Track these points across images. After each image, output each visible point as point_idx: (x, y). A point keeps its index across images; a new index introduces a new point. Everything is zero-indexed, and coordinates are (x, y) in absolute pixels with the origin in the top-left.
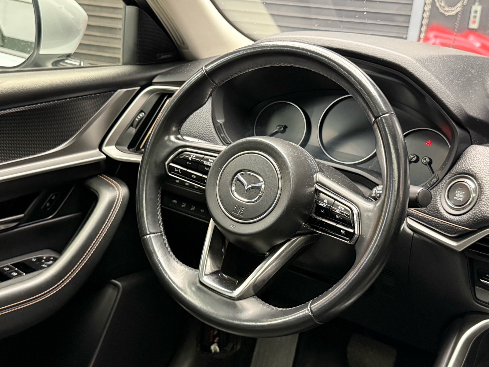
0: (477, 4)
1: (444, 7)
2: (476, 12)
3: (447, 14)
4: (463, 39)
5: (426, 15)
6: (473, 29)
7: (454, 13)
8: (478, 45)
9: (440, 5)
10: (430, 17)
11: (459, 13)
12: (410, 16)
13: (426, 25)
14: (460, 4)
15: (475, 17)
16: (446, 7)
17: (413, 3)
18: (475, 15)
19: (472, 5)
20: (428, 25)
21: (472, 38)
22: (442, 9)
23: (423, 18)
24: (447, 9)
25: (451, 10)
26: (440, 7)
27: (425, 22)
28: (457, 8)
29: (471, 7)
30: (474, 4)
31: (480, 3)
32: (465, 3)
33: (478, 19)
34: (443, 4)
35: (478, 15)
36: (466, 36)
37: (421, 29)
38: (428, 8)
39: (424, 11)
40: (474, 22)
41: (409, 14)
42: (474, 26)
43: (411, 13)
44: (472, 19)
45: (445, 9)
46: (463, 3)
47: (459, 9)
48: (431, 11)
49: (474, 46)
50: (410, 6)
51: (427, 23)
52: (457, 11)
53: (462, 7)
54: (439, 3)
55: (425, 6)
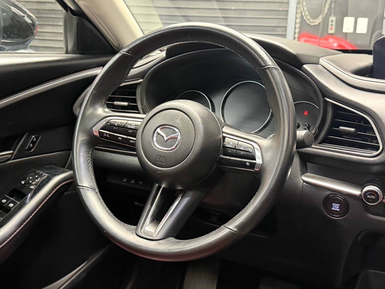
0: (332, 16)
1: (310, 20)
2: (332, 21)
3: (312, 24)
4: (325, 42)
5: (298, 26)
6: (332, 34)
7: (316, 23)
8: (335, 45)
9: (307, 18)
10: (300, 28)
11: (321, 24)
12: (286, 27)
13: (298, 33)
14: (321, 17)
15: (332, 25)
16: (311, 19)
17: (288, 18)
18: (332, 23)
19: (329, 17)
20: (299, 33)
21: (331, 40)
22: (308, 21)
23: (295, 28)
24: (312, 21)
25: (315, 22)
26: (307, 20)
27: (297, 30)
28: (319, 20)
29: (329, 19)
30: (330, 16)
31: (334, 16)
32: (324, 16)
33: (334, 27)
34: (309, 18)
35: (334, 23)
36: (327, 39)
37: (295, 36)
38: (298, 21)
39: (296, 23)
40: (332, 29)
41: (286, 26)
42: (331, 31)
43: (287, 25)
44: (330, 27)
45: (310, 21)
46: (323, 16)
47: (320, 21)
48: (301, 23)
49: (333, 46)
50: (285, 20)
51: (298, 32)
52: (319, 22)
53: (322, 19)
54: (306, 17)
55: (296, 20)
